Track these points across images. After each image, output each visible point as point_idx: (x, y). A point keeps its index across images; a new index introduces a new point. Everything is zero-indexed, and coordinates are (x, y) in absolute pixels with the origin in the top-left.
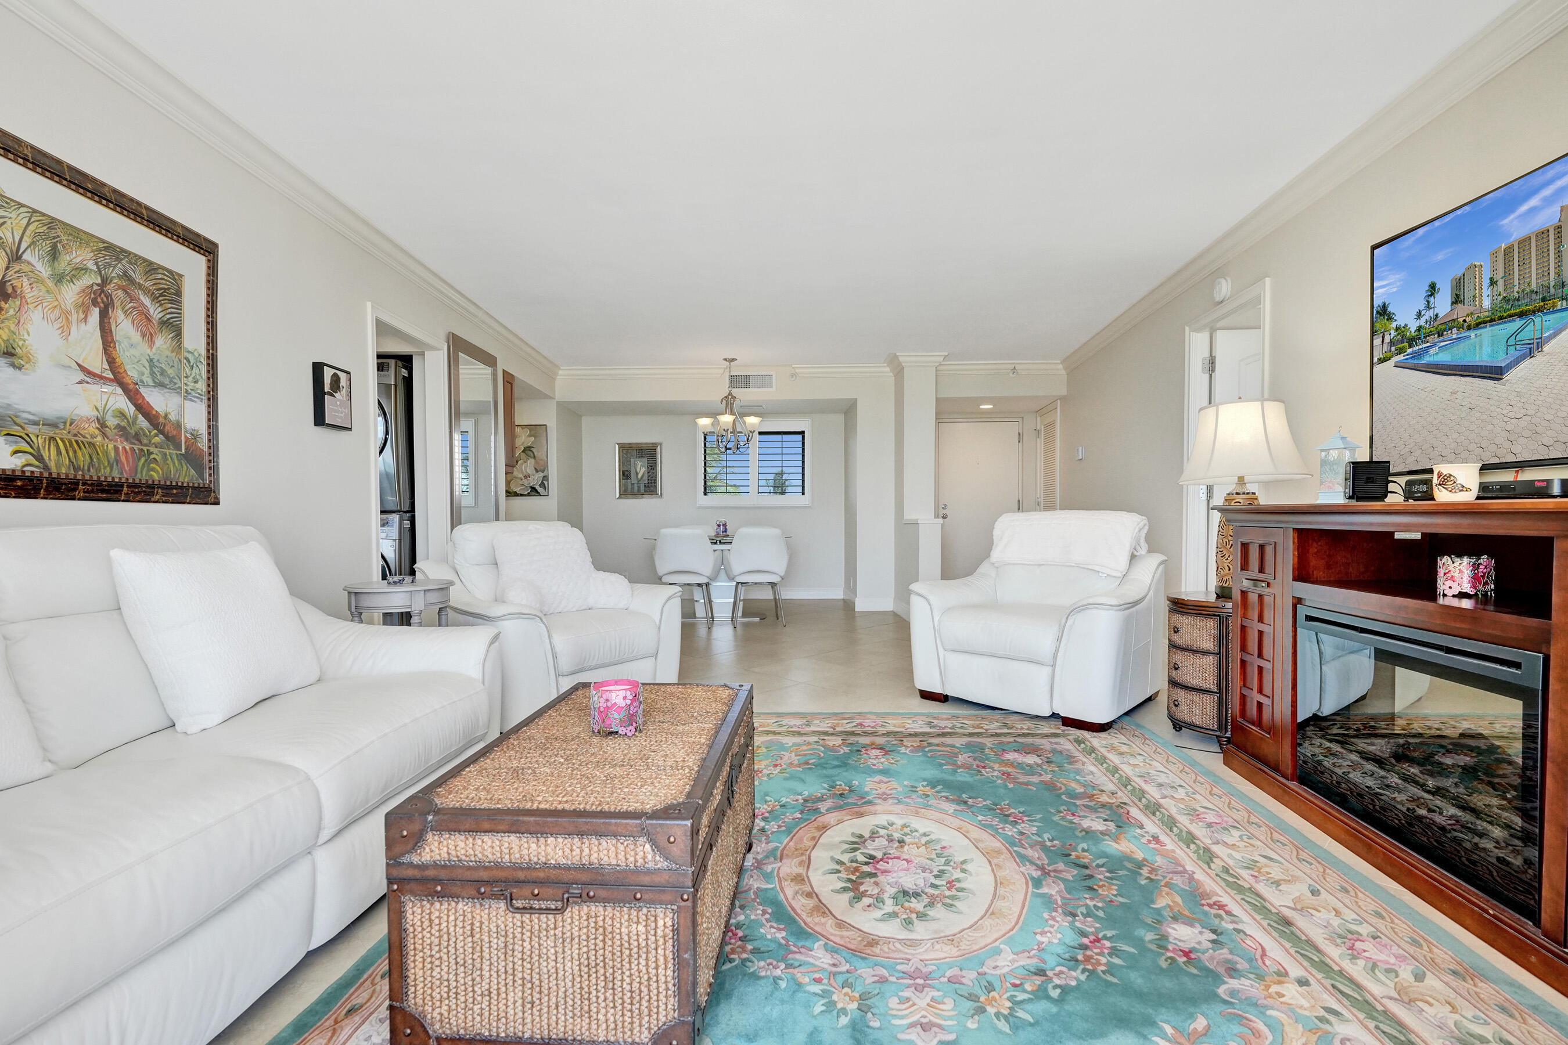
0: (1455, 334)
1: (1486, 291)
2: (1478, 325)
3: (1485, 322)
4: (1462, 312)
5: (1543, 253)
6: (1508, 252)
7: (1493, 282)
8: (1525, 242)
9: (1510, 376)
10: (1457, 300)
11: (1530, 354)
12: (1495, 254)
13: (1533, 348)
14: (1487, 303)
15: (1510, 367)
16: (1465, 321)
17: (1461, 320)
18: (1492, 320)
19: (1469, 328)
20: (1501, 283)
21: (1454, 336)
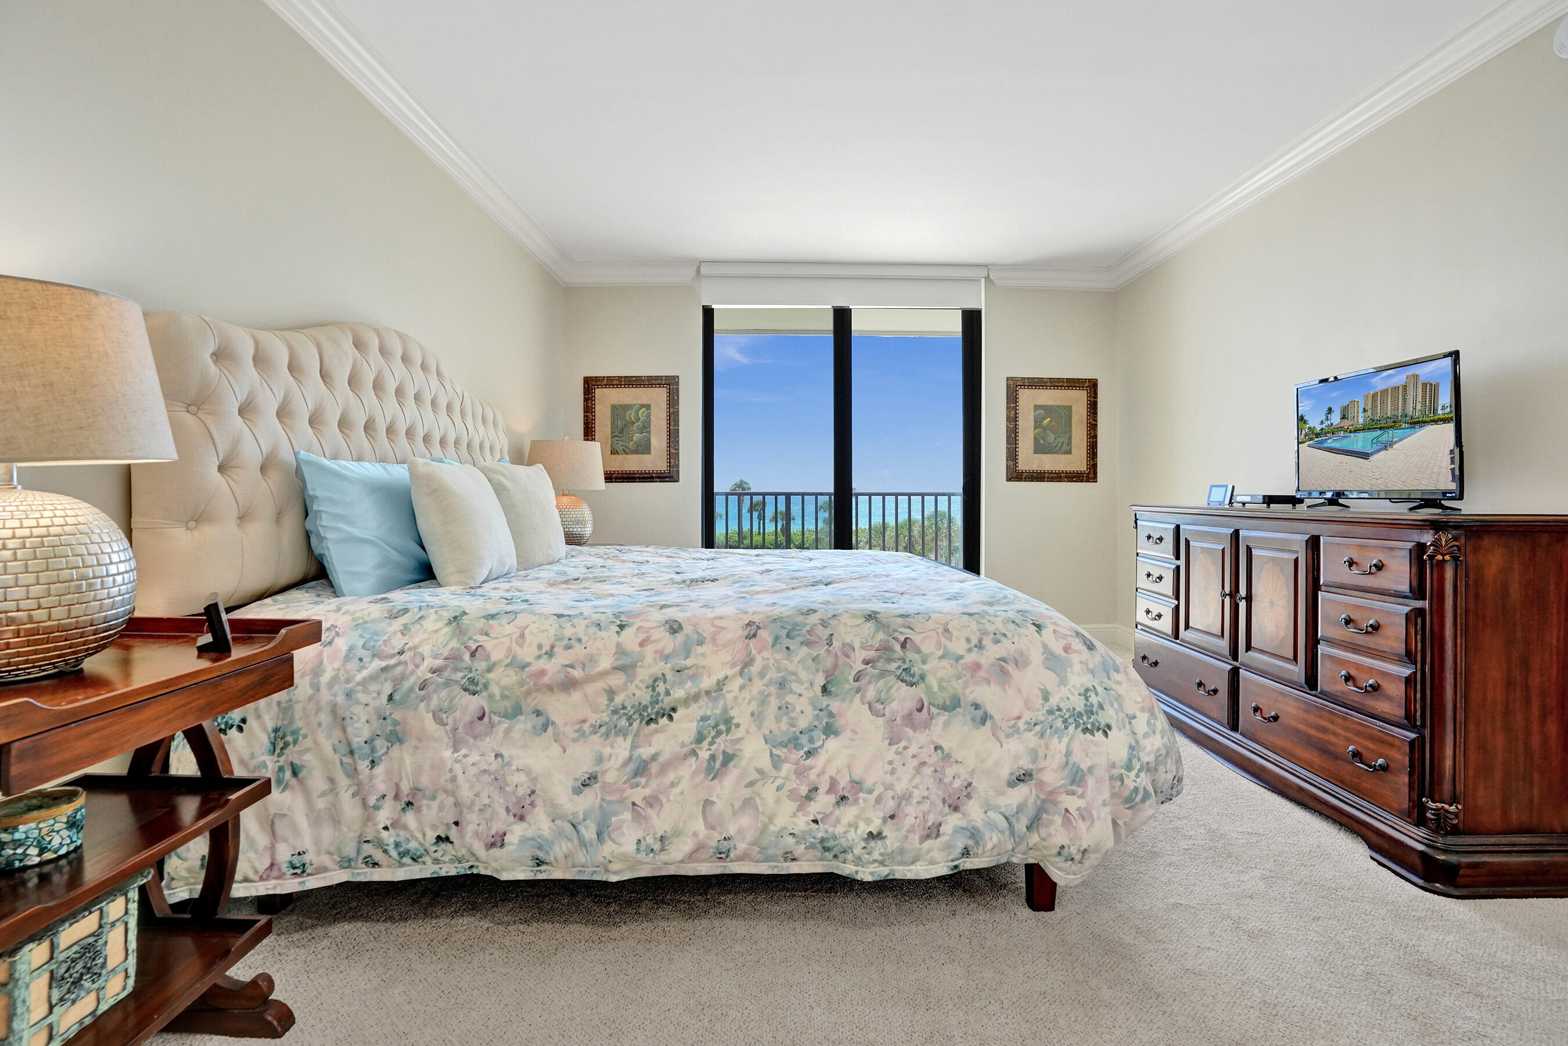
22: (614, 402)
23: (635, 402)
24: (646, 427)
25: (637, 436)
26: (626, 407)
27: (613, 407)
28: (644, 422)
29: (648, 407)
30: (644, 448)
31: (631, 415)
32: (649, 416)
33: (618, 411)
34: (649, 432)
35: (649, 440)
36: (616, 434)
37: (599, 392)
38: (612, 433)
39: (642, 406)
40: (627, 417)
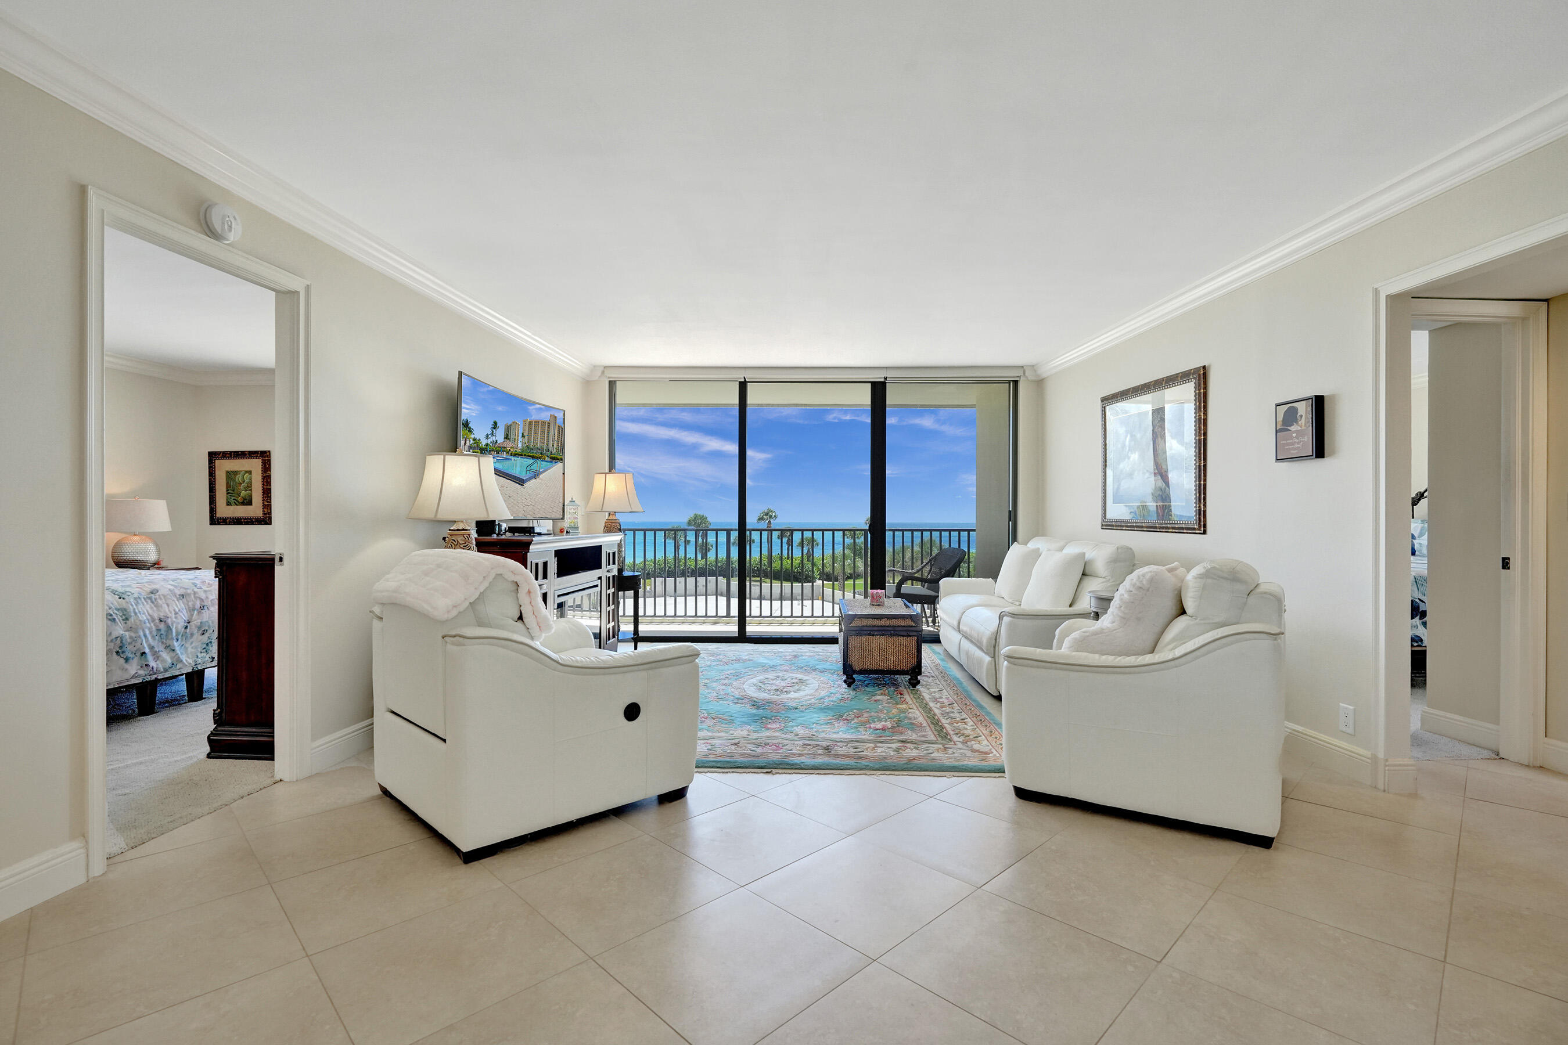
0: (505, 455)
1: (520, 439)
2: (515, 455)
3: (519, 455)
4: (509, 445)
5: (543, 432)
6: (530, 423)
7: (523, 436)
8: (537, 422)
9: (527, 485)
10: (507, 437)
12: (524, 423)
13: (536, 475)
14: (520, 445)
16: (510, 450)
17: (508, 449)
18: (521, 455)
19: (511, 455)
20: (526, 437)
21: (505, 456)
22: (228, 469)
23: (241, 469)
24: (249, 487)
25: (243, 493)
26: (236, 473)
27: (227, 472)
28: (247, 483)
29: (250, 472)
30: (248, 502)
31: (239, 478)
32: (251, 479)
33: (231, 475)
34: (251, 490)
35: (251, 496)
36: (230, 491)
37: (218, 462)
38: (227, 491)
39: (246, 472)
40: (237, 480)
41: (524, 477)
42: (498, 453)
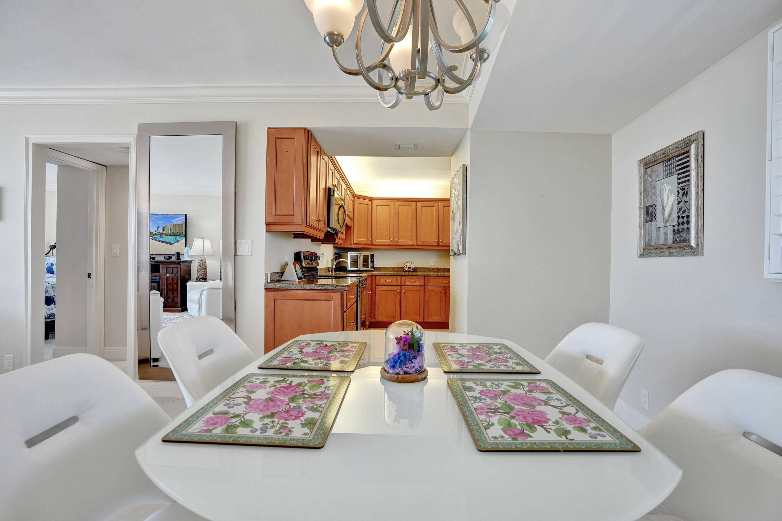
1: (169, 231)
4: (164, 233)
5: (179, 227)
6: (173, 225)
8: (176, 225)
9: (173, 245)
10: (164, 230)
11: (177, 242)
12: (171, 225)
15: (174, 243)
20: (172, 230)
41: (172, 242)
42: (160, 235)
